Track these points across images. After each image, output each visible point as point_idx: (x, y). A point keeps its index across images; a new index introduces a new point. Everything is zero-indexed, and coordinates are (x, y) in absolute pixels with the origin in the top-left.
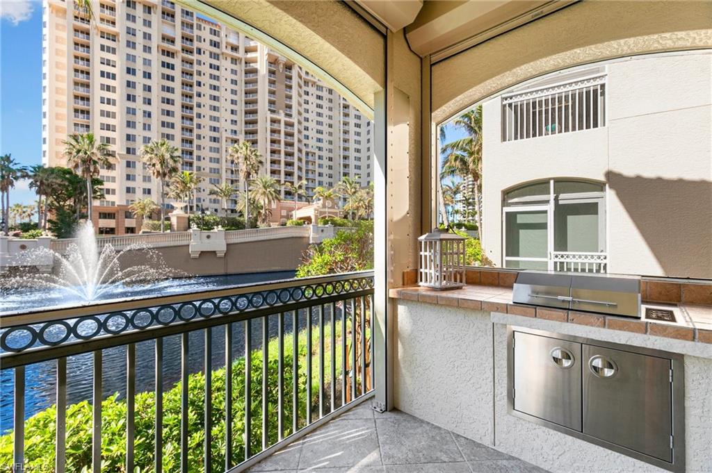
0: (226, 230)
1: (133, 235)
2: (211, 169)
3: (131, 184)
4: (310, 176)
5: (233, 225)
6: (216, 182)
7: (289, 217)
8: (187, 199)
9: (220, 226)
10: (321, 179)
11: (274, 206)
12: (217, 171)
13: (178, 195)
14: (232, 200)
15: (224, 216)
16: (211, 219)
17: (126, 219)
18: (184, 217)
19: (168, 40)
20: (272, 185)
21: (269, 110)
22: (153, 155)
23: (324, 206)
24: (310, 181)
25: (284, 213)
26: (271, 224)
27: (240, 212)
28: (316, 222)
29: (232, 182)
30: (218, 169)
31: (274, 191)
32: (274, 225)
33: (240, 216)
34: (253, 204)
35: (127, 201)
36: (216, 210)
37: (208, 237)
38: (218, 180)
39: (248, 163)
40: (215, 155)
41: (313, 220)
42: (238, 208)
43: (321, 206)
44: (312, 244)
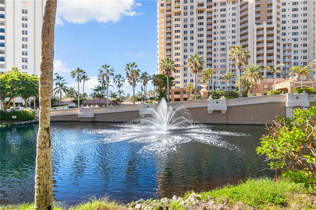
0: (227, 98)
1: (186, 101)
2: (221, 65)
3: (185, 78)
4: (287, 60)
5: (232, 95)
6: (223, 72)
7: (269, 89)
8: (208, 83)
9: (223, 96)
10: (296, 61)
11: (259, 82)
12: (224, 66)
13: (204, 81)
14: (232, 81)
15: (227, 90)
16: (220, 93)
17: (184, 94)
18: (206, 92)
19: (201, 5)
20: (257, 70)
21: (256, 24)
22: (191, 63)
23: (299, 79)
24: (287, 64)
25: (266, 86)
26: (257, 94)
27: (237, 88)
28: (292, 92)
29: (233, 71)
30: (225, 65)
31: (258, 73)
32: (258, 95)
33: (237, 90)
34: (245, 83)
35: (184, 86)
36: (224, 88)
37: (217, 102)
38: (225, 71)
39: (240, 58)
40: (223, 58)
41: (289, 90)
42: (236, 85)
43: (296, 80)
44: (288, 107)
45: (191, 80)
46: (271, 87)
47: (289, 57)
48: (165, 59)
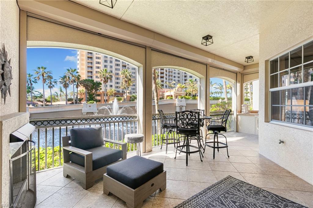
10: (175, 79)
17: (104, 96)
18: (129, 96)
23: (178, 91)
24: (170, 80)
25: (161, 93)
44: (177, 106)
45: (110, 85)
46: (163, 94)
47: (172, 76)
48: (103, 70)
